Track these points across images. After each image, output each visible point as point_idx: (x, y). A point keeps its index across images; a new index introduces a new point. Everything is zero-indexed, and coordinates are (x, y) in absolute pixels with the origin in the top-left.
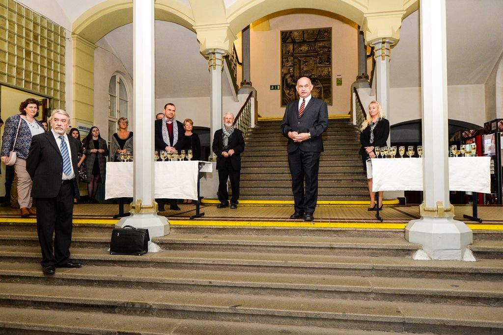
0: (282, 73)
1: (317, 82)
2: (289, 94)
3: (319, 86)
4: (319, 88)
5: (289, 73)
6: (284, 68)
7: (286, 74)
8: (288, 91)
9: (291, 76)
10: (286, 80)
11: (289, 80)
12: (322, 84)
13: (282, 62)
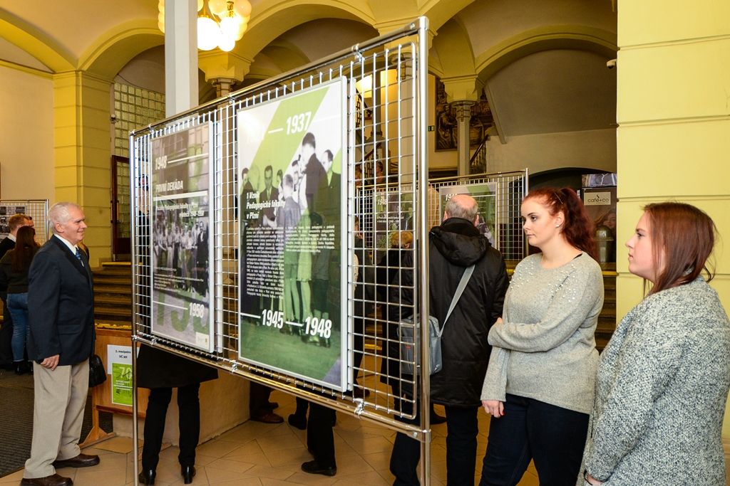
0: (437, 111)
1: (477, 121)
2: (444, 136)
3: (479, 125)
4: (479, 127)
5: (445, 111)
6: (439, 105)
7: (441, 113)
8: (443, 133)
9: (447, 115)
10: (442, 119)
11: (444, 120)
12: (483, 123)
13: (437, 99)
